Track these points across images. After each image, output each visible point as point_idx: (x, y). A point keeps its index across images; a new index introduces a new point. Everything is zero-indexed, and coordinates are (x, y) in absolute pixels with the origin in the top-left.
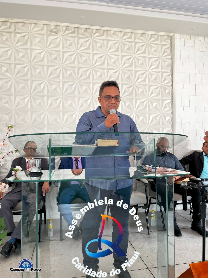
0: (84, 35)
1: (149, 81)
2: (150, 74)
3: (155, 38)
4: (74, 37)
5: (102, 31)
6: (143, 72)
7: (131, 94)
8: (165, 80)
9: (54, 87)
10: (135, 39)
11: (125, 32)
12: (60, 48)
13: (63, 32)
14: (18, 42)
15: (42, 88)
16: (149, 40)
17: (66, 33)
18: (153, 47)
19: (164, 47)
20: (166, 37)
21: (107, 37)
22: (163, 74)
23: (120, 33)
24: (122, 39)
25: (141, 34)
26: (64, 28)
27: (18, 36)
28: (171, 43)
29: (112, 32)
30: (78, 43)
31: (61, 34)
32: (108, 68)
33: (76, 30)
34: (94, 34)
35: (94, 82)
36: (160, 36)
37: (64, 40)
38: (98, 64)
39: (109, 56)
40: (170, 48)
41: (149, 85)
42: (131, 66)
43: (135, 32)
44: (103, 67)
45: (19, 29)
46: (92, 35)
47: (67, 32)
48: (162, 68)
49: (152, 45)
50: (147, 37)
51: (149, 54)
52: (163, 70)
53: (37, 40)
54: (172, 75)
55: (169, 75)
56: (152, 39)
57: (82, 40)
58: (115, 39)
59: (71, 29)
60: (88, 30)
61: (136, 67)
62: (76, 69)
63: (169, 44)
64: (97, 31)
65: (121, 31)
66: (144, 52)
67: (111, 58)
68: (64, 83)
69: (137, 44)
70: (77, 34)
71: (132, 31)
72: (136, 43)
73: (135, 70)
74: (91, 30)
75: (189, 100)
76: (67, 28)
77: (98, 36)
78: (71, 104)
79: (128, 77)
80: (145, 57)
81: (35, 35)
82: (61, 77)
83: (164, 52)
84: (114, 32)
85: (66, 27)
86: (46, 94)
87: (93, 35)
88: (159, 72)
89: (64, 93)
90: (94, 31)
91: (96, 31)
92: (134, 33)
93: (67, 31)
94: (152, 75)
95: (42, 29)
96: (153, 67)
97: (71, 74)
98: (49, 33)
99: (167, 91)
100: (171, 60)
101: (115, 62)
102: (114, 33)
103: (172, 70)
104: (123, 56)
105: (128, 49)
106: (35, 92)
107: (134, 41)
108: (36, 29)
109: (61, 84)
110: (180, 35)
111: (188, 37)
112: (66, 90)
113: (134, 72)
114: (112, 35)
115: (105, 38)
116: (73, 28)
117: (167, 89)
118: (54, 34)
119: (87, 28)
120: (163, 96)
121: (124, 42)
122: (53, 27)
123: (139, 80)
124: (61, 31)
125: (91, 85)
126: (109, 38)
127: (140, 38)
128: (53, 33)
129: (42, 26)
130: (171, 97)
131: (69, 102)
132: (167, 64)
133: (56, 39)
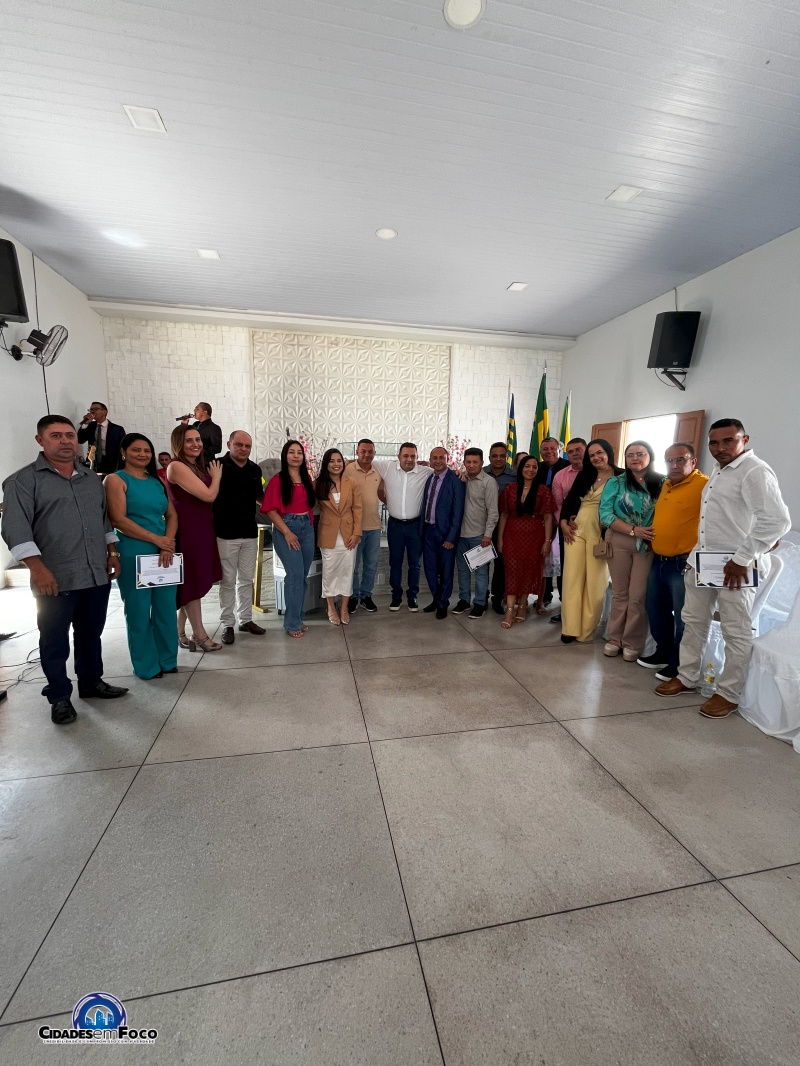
0: (362, 347)
1: (426, 393)
2: (427, 385)
5: (381, 342)
6: (420, 384)
7: (408, 406)
8: (441, 392)
11: (403, 343)
12: (340, 360)
13: (343, 344)
14: (301, 354)
15: (323, 400)
16: (427, 351)
17: (345, 344)
18: (431, 358)
19: (443, 358)
20: (445, 347)
21: (385, 348)
22: (440, 386)
23: (398, 343)
24: (401, 349)
25: (419, 345)
26: (344, 340)
27: (301, 349)
28: (450, 354)
29: (391, 343)
30: (357, 354)
31: (340, 346)
34: (373, 346)
36: (438, 346)
37: (343, 352)
38: (376, 375)
40: (448, 359)
41: (425, 397)
42: (408, 377)
45: (301, 341)
46: (370, 347)
48: (439, 380)
49: (430, 356)
51: (426, 365)
52: (441, 382)
53: (319, 352)
54: (449, 387)
55: (446, 387)
56: (431, 350)
58: (394, 350)
62: (355, 381)
63: (448, 355)
66: (422, 364)
68: (343, 394)
70: (356, 346)
72: (414, 354)
74: (370, 341)
75: (466, 413)
77: (376, 348)
79: (406, 389)
80: (423, 369)
81: (317, 347)
82: (340, 389)
83: (443, 363)
86: (327, 405)
88: (436, 384)
93: (347, 343)
95: (323, 342)
96: (430, 379)
97: (350, 386)
98: (329, 345)
99: (443, 403)
100: (449, 372)
101: (392, 374)
102: (393, 344)
103: (449, 382)
104: (400, 367)
105: (406, 360)
106: (316, 404)
107: (412, 351)
108: (318, 341)
109: (340, 395)
111: (468, 347)
114: (390, 346)
115: (383, 350)
117: (443, 401)
118: (335, 346)
120: (439, 408)
121: (402, 353)
124: (341, 343)
126: (387, 349)
128: (333, 345)
130: (447, 409)
132: (444, 375)
133: (336, 351)
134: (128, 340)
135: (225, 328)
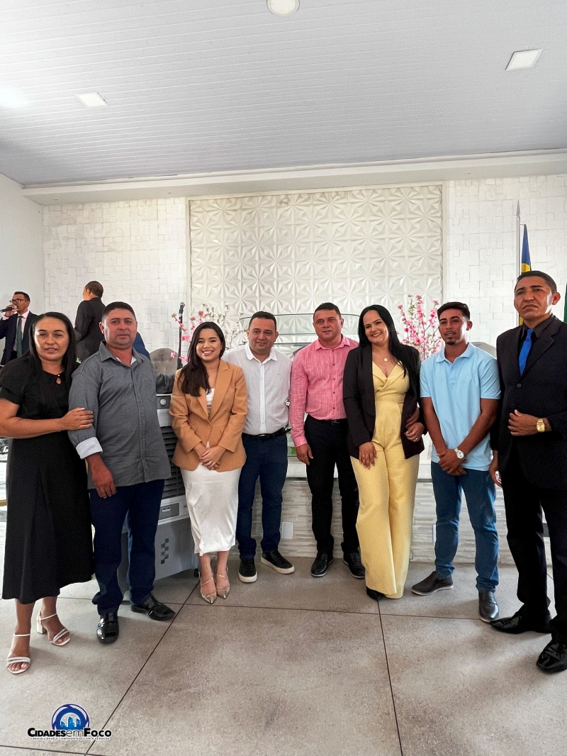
0: (320, 201)
3: (416, 192)
4: (308, 205)
5: (343, 193)
6: (400, 239)
7: (383, 269)
8: (431, 247)
9: (285, 268)
10: (388, 196)
11: (373, 189)
12: (292, 221)
13: (295, 202)
14: (245, 220)
15: (271, 272)
16: (408, 196)
17: (298, 201)
18: (413, 204)
19: (431, 202)
20: (432, 188)
21: (350, 199)
23: (366, 191)
24: (370, 199)
25: (396, 189)
26: (297, 196)
27: (245, 213)
28: (440, 195)
29: (357, 192)
30: (313, 212)
31: (292, 204)
33: (311, 196)
34: (333, 198)
36: (423, 188)
37: (296, 211)
38: (338, 235)
39: (353, 223)
40: (439, 202)
42: (383, 232)
43: (388, 188)
44: (344, 238)
45: (245, 205)
46: (330, 200)
47: (300, 200)
50: (405, 191)
52: (430, 234)
53: (266, 215)
55: (437, 240)
56: (413, 194)
57: (317, 208)
58: (361, 201)
59: (305, 196)
60: (325, 194)
61: (389, 233)
62: (311, 245)
63: (438, 197)
64: (336, 194)
65: (368, 189)
66: (401, 213)
68: (296, 262)
69: (391, 203)
70: (311, 201)
71: (384, 187)
72: (390, 201)
73: (388, 238)
74: (329, 193)
75: (469, 273)
76: (299, 195)
77: (338, 200)
78: (305, 288)
79: (379, 248)
81: (264, 210)
82: (293, 256)
83: (432, 208)
86: (276, 278)
88: (423, 237)
89: (297, 275)
90: (333, 194)
92: (386, 189)
95: (270, 202)
96: (414, 231)
97: (305, 252)
98: (278, 204)
99: (434, 262)
100: (440, 219)
101: (360, 230)
102: (360, 193)
103: (441, 233)
104: (371, 221)
105: (379, 211)
106: (262, 277)
107: (387, 198)
108: (264, 202)
109: (293, 264)
110: (455, 182)
112: (299, 271)
114: (356, 196)
115: (347, 201)
116: (307, 194)
117: (435, 259)
118: (285, 205)
121: (373, 203)
122: (282, 197)
123: (394, 251)
124: (293, 200)
126: (353, 200)
128: (283, 205)
129: (270, 197)
130: (440, 270)
131: (302, 286)
132: (434, 224)
133: (287, 210)
134: (65, 226)
135: (160, 201)
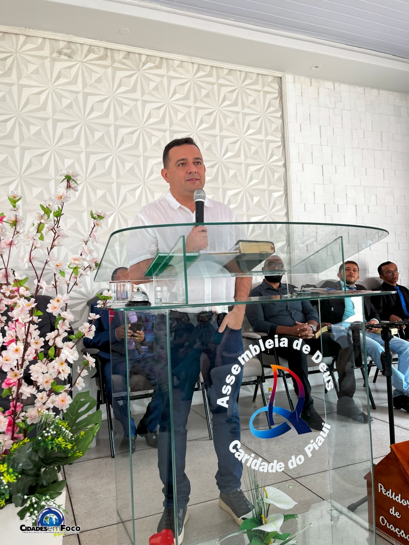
0: (124, 64)
1: (246, 157)
2: (247, 143)
3: (252, 79)
4: (106, 67)
5: (158, 59)
6: (235, 139)
8: (272, 155)
10: (218, 78)
11: (199, 64)
13: (83, 56)
15: (44, 164)
16: (242, 83)
17: (89, 58)
18: (249, 95)
19: (269, 97)
20: (270, 79)
21: (168, 71)
22: (269, 145)
23: (190, 65)
24: (196, 76)
25: (228, 70)
26: (86, 48)
28: (280, 90)
30: (113, 78)
31: (79, 59)
32: (171, 129)
33: (109, 53)
35: (147, 154)
36: (260, 76)
37: (85, 71)
39: (173, 107)
40: (279, 99)
41: (245, 164)
42: (213, 127)
43: (218, 66)
44: (162, 127)
46: (139, 66)
47: (92, 56)
48: (267, 135)
49: (248, 91)
50: (239, 76)
51: (243, 108)
52: (269, 138)
53: (32, 67)
54: (284, 146)
55: (278, 147)
56: (248, 81)
57: (120, 74)
58: (183, 77)
59: (100, 51)
60: (131, 55)
61: (221, 130)
63: (277, 92)
64: (149, 59)
65: (193, 62)
66: (235, 104)
67: (176, 111)
69: (223, 88)
70: (110, 62)
71: (213, 63)
72: (221, 85)
73: (220, 136)
74: (137, 55)
75: (314, 193)
76: (90, 48)
77: (150, 68)
80: (238, 113)
81: (28, 57)
83: (269, 106)
84: (180, 62)
85: (88, 47)
86: (54, 176)
87: (141, 65)
88: (261, 141)
89: (89, 176)
90: (144, 58)
91: (146, 59)
92: (216, 67)
93: (91, 54)
94: (250, 145)
96: (251, 131)
98: (55, 55)
99: (277, 175)
100: (281, 121)
102: (181, 66)
103: (283, 138)
104: (197, 109)
105: (207, 96)
107: (217, 81)
108: (30, 46)
109: (83, 156)
110: (294, 77)
111: (308, 80)
112: (94, 169)
113: (218, 138)
114: (176, 69)
115: (164, 74)
116: (104, 49)
117: (277, 172)
118: (66, 58)
119: (129, 52)
120: (270, 184)
121: (199, 83)
122: (61, 45)
123: (229, 154)
124: (80, 53)
125: (141, 159)
126: (172, 73)
127: (226, 77)
128: (63, 57)
129: (40, 40)
130: (284, 186)
131: (100, 193)
132: (274, 126)
133: (70, 67)
